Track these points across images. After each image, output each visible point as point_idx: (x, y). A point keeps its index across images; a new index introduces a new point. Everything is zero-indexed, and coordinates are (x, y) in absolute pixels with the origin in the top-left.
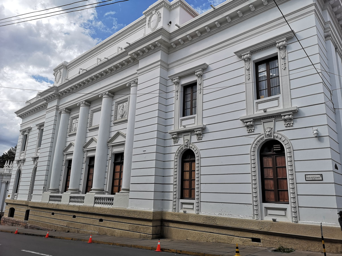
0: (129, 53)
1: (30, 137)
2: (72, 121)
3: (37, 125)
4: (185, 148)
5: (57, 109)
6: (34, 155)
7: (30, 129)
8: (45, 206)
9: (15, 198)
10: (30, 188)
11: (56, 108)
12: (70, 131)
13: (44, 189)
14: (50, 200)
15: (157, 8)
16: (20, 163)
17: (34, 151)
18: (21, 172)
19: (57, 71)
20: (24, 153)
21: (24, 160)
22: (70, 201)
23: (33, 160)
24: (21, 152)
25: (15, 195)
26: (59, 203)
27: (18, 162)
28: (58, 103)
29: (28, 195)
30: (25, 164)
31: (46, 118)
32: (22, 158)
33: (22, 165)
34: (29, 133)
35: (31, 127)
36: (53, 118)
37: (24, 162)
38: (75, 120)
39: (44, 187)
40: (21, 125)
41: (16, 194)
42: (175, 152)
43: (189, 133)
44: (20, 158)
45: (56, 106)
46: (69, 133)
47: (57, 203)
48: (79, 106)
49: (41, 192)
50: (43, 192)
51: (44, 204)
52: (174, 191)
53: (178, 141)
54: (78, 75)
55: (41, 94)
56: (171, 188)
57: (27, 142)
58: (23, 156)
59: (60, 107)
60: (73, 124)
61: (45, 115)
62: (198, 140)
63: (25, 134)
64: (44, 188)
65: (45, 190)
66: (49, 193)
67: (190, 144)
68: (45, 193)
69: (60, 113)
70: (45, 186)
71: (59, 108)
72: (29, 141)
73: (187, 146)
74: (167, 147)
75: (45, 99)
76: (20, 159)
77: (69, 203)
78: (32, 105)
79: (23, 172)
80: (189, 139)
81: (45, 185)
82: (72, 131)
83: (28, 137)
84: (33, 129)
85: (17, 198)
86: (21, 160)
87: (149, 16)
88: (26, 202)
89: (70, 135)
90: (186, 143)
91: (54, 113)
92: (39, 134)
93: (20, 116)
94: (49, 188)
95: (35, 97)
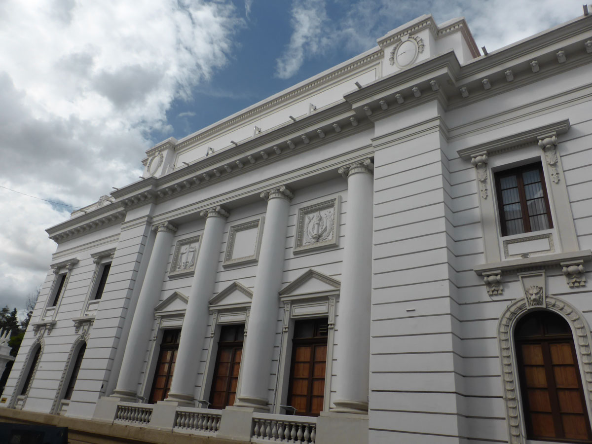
0: (354, 106)
1: (71, 279)
2: (179, 249)
3: (93, 255)
4: (531, 307)
5: (149, 223)
6: (80, 316)
7: (74, 263)
8: (105, 432)
9: (17, 406)
10: (61, 385)
11: (147, 221)
12: (174, 268)
13: (103, 390)
14: (117, 417)
15: (412, 32)
16: (43, 331)
17: (80, 306)
18: (42, 350)
19: (154, 154)
20: (53, 309)
21: (53, 325)
22: (175, 424)
23: (77, 324)
24: (47, 308)
25: (19, 400)
26: (144, 425)
27: (38, 327)
28: (152, 211)
29: (53, 401)
30: (55, 332)
31: (119, 240)
32: (48, 320)
33: (46, 334)
34: (71, 270)
35: (78, 258)
36: (139, 240)
37: (51, 328)
38: (187, 246)
39: (103, 385)
40: (53, 254)
41: (22, 397)
42: (499, 316)
43: (542, 272)
44: (43, 320)
45: (148, 216)
46: (172, 271)
47: (137, 425)
48: (205, 216)
49: (95, 397)
50: (100, 397)
51: (101, 425)
52: (510, 417)
53: (502, 290)
54: (206, 157)
55: (117, 193)
56: (499, 408)
57: (63, 289)
58: (51, 317)
59: (155, 219)
60: (182, 254)
61: (119, 234)
62: (572, 287)
63: (62, 272)
64: (102, 387)
65: (103, 392)
66: (115, 401)
67: (547, 297)
68: (105, 399)
69: (155, 232)
70: (105, 384)
71: (154, 222)
72: (69, 286)
73: (538, 301)
74: (466, 304)
75: (124, 204)
76: (42, 322)
77: (174, 427)
78: (87, 216)
79: (45, 349)
80: (543, 286)
81: (106, 381)
82: (177, 270)
83: (68, 279)
84: (81, 264)
85: (23, 406)
86: (45, 325)
87: (394, 46)
88: (46, 417)
89: (172, 278)
90: (536, 294)
91: (141, 230)
92: (95, 273)
93: (56, 239)
94: (115, 388)
95: (97, 203)
